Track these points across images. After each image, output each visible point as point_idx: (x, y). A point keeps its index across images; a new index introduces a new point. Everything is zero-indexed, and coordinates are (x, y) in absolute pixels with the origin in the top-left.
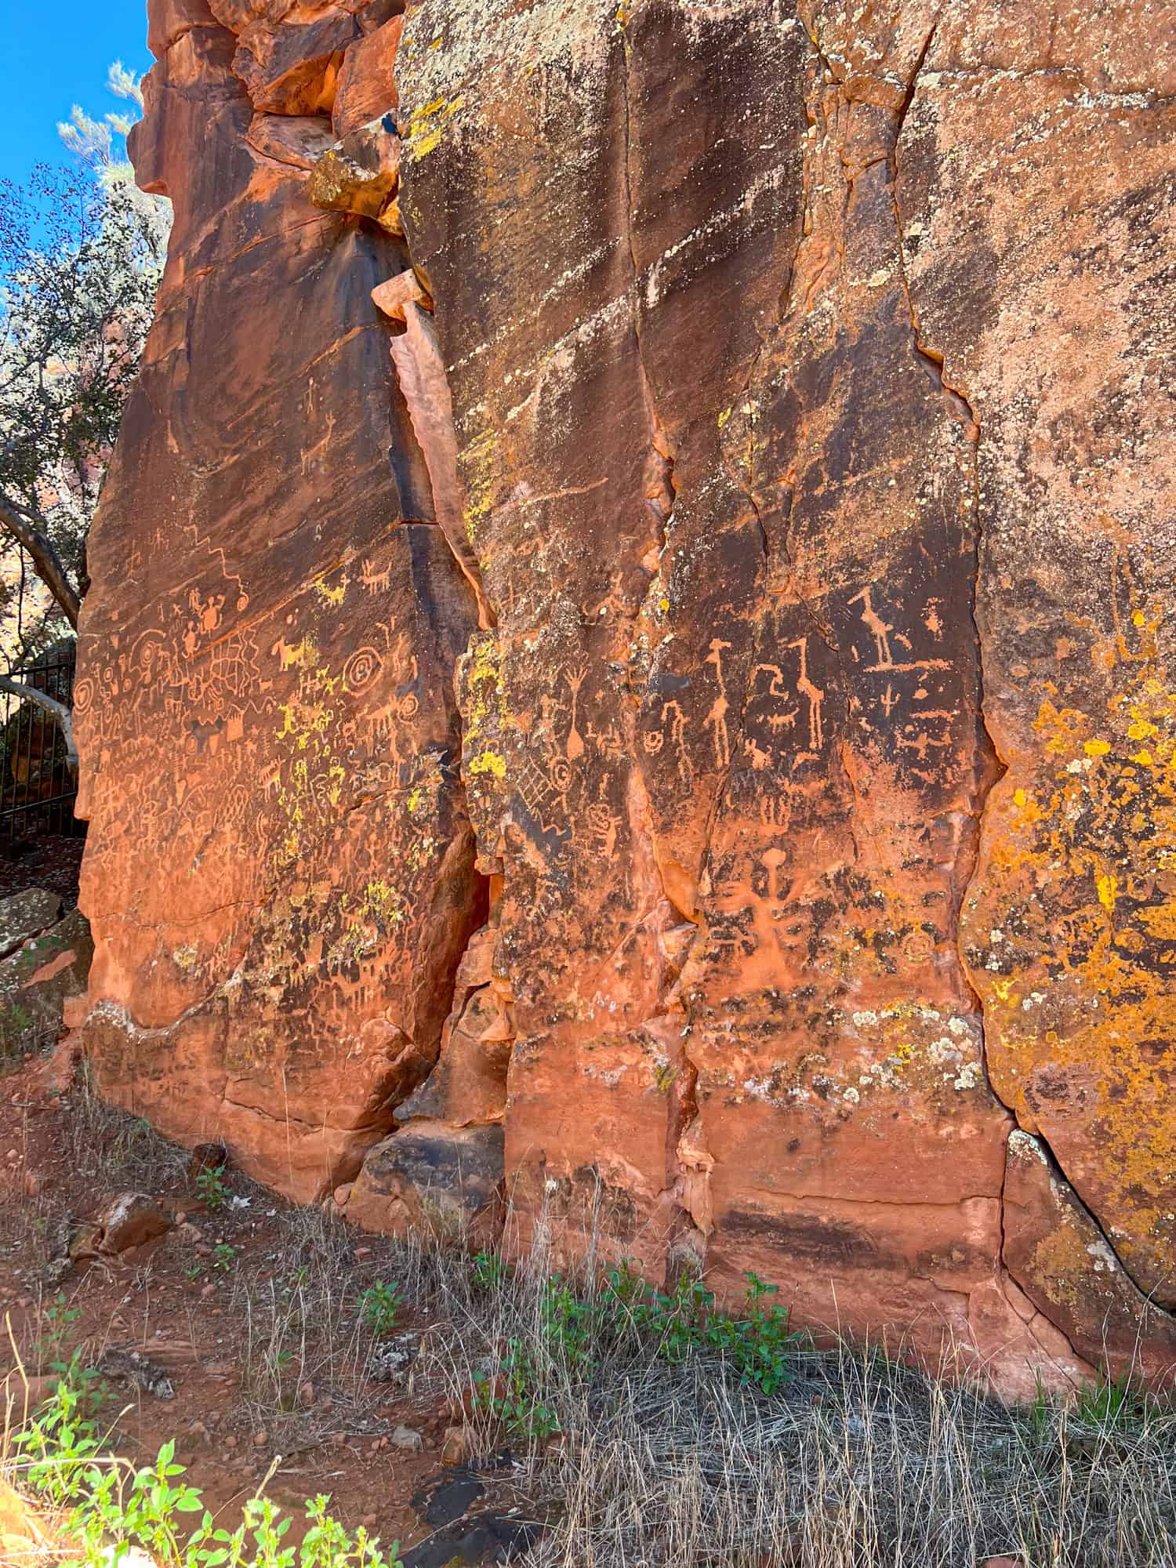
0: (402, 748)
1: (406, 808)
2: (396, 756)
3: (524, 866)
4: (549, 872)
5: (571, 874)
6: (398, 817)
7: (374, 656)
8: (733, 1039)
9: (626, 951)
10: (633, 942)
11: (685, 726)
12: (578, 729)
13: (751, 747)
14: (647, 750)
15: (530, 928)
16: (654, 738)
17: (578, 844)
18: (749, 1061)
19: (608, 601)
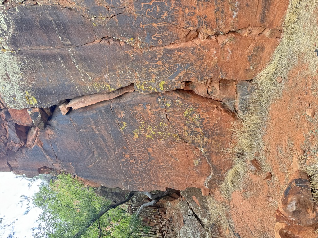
0: (157, 108)
1: (169, 107)
2: (159, 110)
3: (184, 76)
4: (185, 70)
5: (187, 64)
6: (171, 109)
7: (138, 115)
8: (224, 21)
9: (204, 49)
10: (202, 47)
11: (157, 34)
12: (156, 62)
13: (163, 17)
14: (162, 44)
15: (197, 74)
16: (159, 42)
17: (180, 62)
18: (229, 17)
19: (130, 55)
